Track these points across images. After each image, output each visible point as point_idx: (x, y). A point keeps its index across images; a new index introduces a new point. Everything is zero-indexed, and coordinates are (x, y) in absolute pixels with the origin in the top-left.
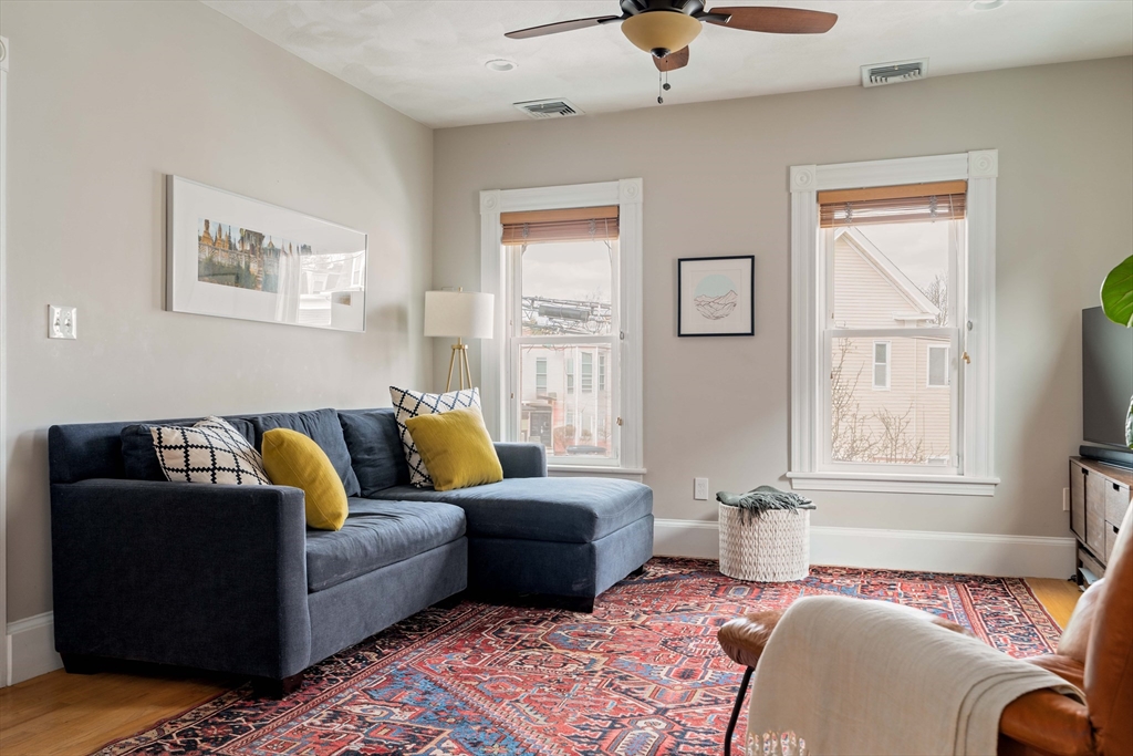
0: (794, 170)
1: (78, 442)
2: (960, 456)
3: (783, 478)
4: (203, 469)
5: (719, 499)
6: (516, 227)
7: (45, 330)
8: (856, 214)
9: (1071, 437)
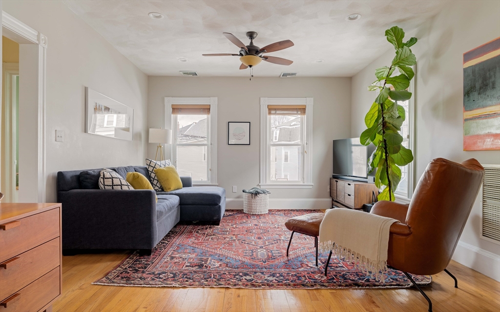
0: (262, 99)
1: (68, 176)
2: (303, 178)
3: (258, 185)
4: (118, 185)
5: (243, 192)
6: (176, 109)
7: (55, 138)
8: (278, 112)
9: (330, 173)
